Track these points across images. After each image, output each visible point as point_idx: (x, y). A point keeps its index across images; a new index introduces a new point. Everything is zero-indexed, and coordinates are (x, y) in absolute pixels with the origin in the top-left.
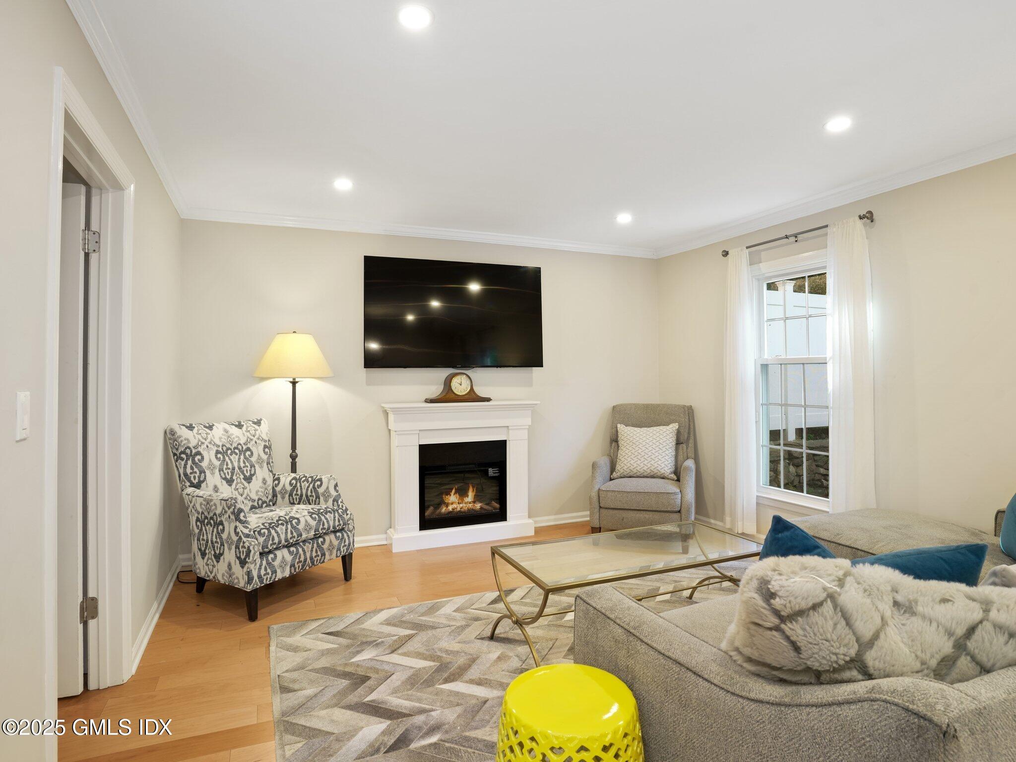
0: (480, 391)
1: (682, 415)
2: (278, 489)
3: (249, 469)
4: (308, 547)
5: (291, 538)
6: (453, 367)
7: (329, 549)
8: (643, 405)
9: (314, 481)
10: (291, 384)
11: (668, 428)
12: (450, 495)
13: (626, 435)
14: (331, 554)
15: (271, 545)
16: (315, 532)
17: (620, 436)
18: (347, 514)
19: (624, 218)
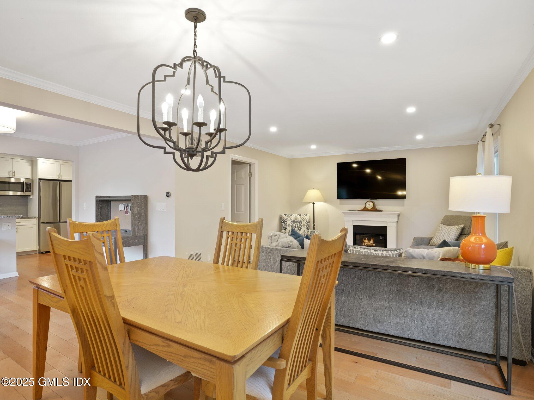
3: (300, 227)
10: (313, 205)
11: (460, 226)
12: (366, 240)
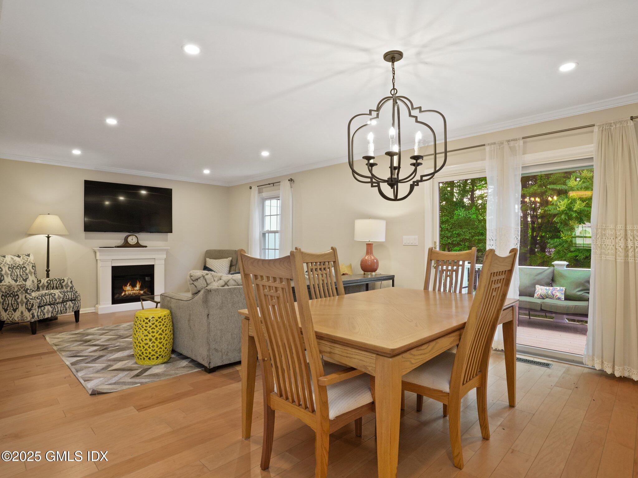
0: (141, 243)
1: (234, 254)
2: (40, 285)
3: (25, 276)
4: (59, 306)
5: (52, 301)
6: (129, 232)
7: (69, 308)
8: (218, 250)
9: (60, 280)
10: (47, 238)
11: (227, 259)
12: (127, 286)
13: (209, 262)
14: (70, 310)
15: (43, 303)
16: (63, 299)
17: (207, 263)
18: (77, 294)
19: (207, 172)
